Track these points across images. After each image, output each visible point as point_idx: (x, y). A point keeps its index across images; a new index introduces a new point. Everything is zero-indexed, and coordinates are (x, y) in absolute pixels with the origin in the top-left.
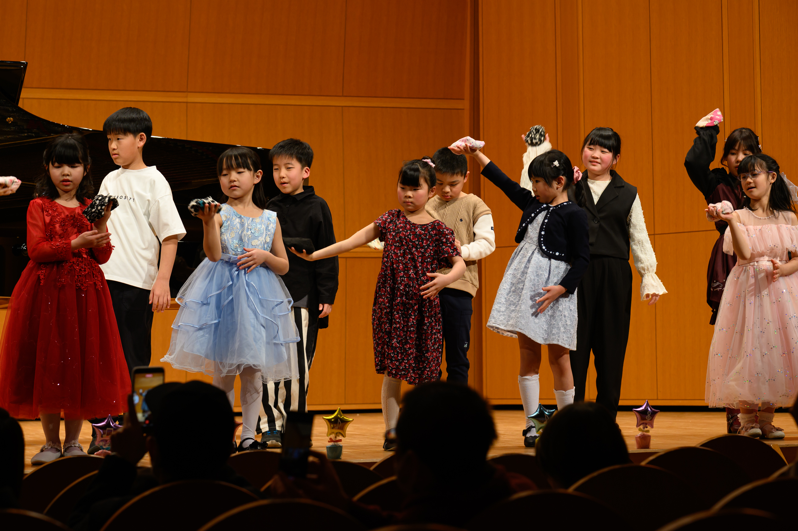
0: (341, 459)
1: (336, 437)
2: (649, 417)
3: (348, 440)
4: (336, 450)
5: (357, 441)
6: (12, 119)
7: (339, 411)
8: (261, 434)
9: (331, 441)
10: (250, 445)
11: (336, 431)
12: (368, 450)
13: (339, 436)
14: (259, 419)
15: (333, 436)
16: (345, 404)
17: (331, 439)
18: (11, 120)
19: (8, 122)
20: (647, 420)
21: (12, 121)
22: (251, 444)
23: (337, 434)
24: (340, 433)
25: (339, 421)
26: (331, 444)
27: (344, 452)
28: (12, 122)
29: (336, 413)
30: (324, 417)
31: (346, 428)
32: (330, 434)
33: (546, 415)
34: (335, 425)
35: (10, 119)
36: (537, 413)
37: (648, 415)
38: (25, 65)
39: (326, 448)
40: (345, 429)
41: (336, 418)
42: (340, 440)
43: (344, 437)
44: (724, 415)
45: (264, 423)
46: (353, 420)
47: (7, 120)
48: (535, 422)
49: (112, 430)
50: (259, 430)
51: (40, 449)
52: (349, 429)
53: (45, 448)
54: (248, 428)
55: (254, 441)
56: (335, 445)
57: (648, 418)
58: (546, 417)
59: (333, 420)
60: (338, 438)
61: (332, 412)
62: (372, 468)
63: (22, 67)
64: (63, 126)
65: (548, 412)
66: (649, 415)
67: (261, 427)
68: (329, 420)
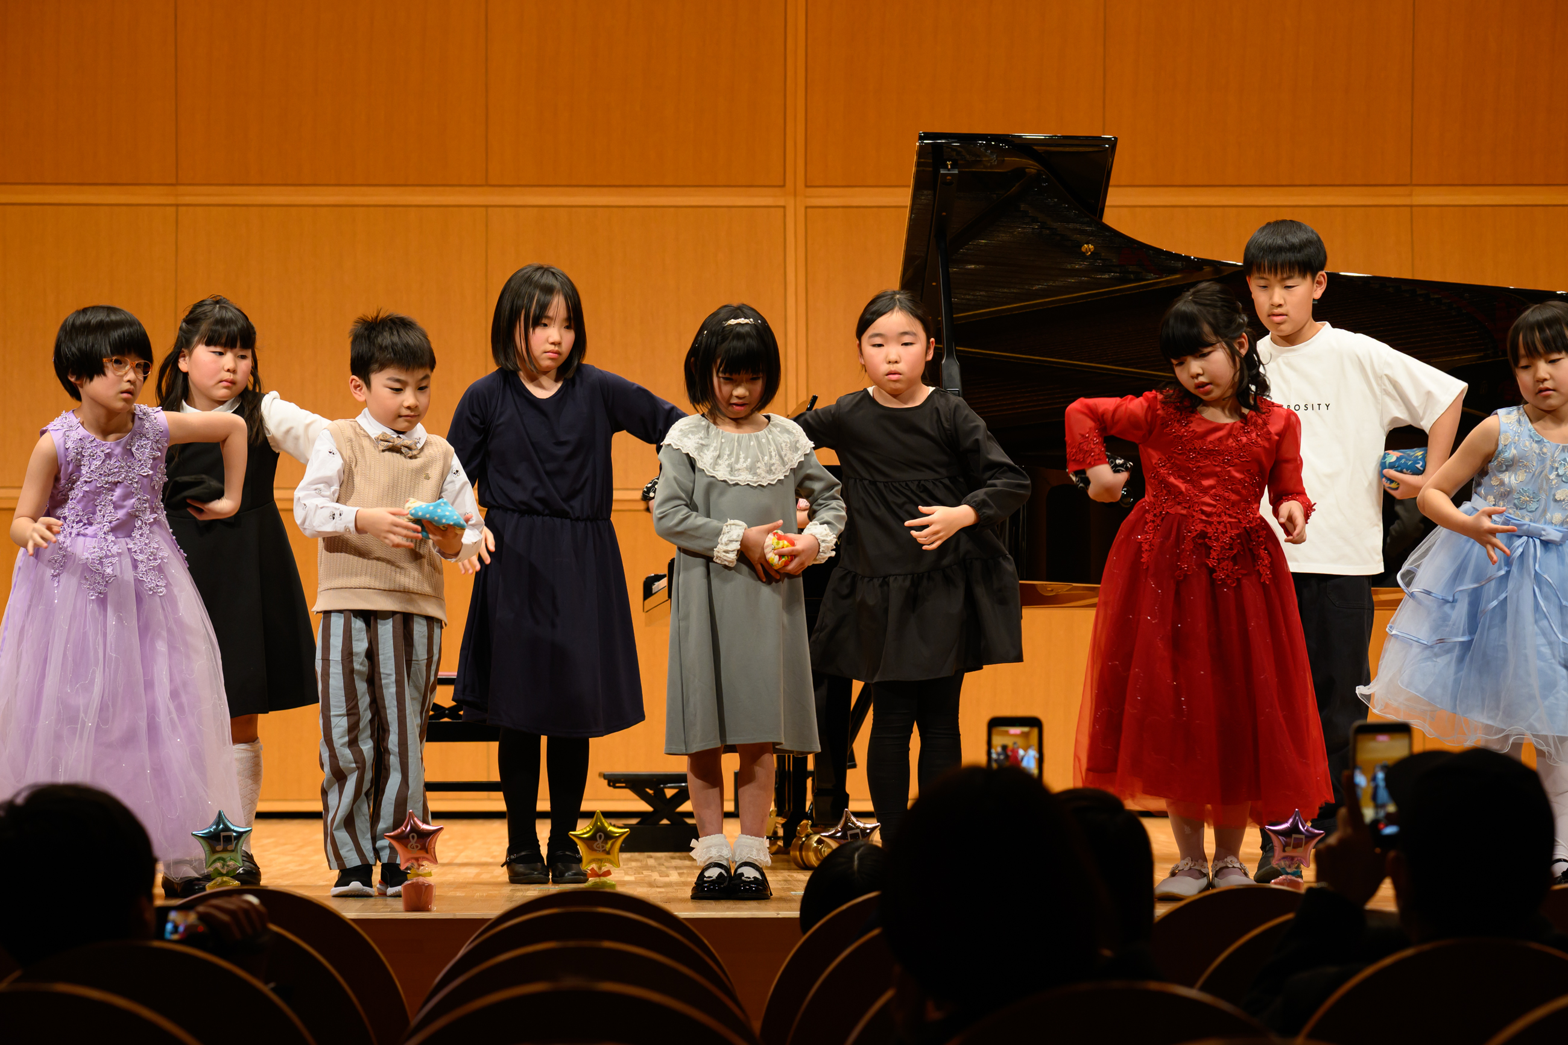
6: (1092, 247)
18: (1090, 249)
19: (1084, 254)
21: (1092, 250)
28: (1092, 253)
35: (1088, 248)
38: (1113, 143)
47: (1083, 249)
49: (1302, 839)
51: (1169, 871)
53: (1179, 869)
54: (1558, 841)
63: (1107, 146)
64: (1187, 258)
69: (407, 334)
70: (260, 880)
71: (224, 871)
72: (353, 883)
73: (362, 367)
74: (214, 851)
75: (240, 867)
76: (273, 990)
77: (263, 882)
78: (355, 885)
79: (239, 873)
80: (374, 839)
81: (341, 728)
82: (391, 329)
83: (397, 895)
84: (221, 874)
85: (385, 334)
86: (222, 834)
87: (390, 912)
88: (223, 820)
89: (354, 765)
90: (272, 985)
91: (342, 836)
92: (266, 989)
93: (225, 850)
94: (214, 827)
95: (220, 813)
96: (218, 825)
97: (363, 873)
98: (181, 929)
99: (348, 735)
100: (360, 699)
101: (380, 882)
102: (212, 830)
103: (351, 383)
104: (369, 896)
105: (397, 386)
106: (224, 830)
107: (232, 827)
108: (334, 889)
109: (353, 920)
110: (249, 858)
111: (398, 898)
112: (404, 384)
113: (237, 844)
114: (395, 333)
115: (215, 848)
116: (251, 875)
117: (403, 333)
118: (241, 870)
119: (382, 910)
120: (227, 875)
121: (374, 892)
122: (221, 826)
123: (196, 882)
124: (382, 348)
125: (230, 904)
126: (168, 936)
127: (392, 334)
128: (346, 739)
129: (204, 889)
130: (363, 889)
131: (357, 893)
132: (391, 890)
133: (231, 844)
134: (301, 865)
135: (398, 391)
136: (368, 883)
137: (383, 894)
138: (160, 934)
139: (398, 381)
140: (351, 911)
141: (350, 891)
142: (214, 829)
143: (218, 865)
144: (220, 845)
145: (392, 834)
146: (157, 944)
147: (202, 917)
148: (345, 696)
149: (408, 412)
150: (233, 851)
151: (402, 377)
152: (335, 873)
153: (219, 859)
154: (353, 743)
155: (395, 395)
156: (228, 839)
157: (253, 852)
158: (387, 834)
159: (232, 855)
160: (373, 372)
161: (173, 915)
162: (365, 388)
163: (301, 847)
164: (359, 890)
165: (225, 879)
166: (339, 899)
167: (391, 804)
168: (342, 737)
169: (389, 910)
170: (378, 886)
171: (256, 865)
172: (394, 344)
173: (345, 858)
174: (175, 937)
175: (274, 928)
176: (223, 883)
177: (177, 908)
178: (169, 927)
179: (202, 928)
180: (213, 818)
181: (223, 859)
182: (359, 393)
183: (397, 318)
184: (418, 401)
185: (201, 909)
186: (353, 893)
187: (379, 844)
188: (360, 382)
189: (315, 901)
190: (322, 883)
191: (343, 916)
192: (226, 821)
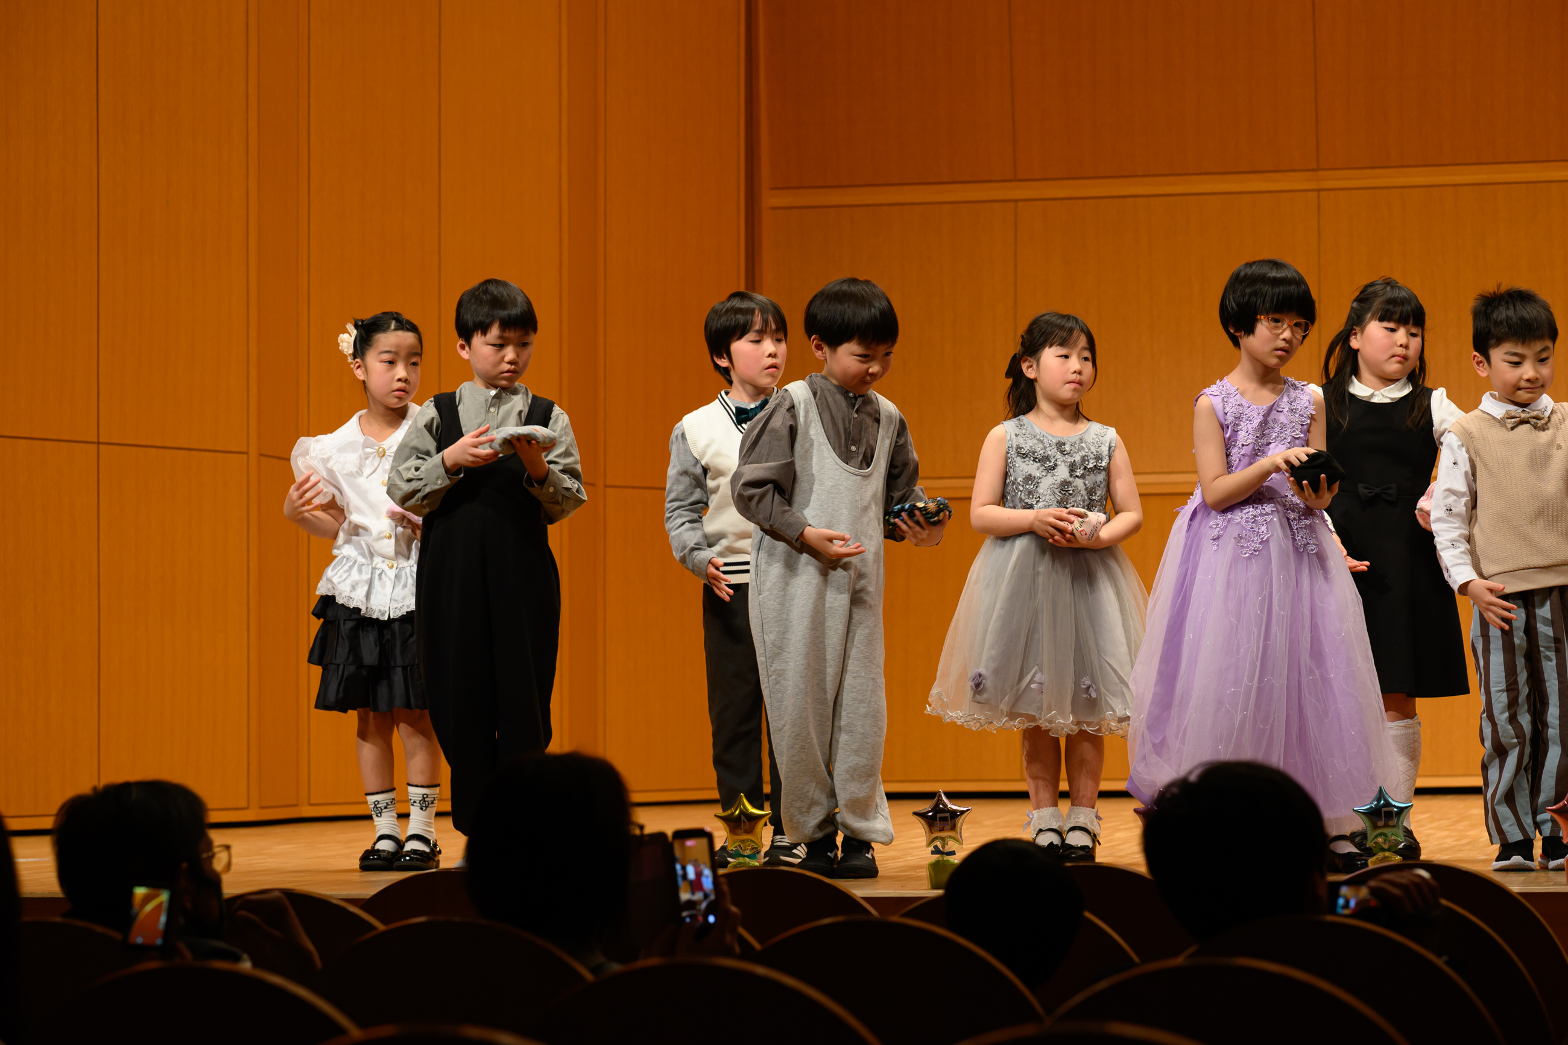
69: (1523, 307)
70: (1420, 855)
71: (1386, 847)
72: (1514, 857)
73: (1483, 343)
74: (1375, 827)
75: (1402, 843)
76: (1446, 963)
77: (1422, 857)
78: (1517, 859)
79: (1400, 849)
80: (1534, 814)
81: (1502, 704)
82: (1507, 303)
83: (1559, 869)
84: (1383, 850)
85: (1501, 308)
86: (1384, 810)
87: (1553, 885)
88: (1384, 795)
89: (1515, 740)
90: (1445, 958)
91: (1504, 811)
92: (1440, 962)
93: (1386, 826)
94: (1375, 803)
95: (1381, 789)
96: (1379, 801)
97: (1524, 847)
98: (1352, 903)
99: (1508, 710)
100: (1520, 674)
101: (1541, 856)
102: (1373, 805)
103: (1474, 359)
104: (1530, 870)
105: (1515, 359)
106: (1385, 806)
107: (1393, 803)
108: (1495, 863)
109: (1521, 894)
110: (1409, 833)
111: (1560, 872)
112: (1523, 357)
113: (1398, 819)
114: (1511, 307)
115: (1376, 824)
116: (1412, 849)
117: (1519, 306)
118: (1401, 846)
119: (1545, 884)
120: (1389, 850)
121: (1536, 866)
122: (1382, 802)
123: (1358, 858)
124: (1498, 323)
125: (1402, 878)
126: (1340, 911)
127: (1508, 308)
128: (1507, 714)
129: (1366, 865)
130: (1525, 863)
131: (1518, 867)
132: (1553, 864)
133: (1392, 820)
134: (1458, 840)
135: (1517, 364)
136: (1529, 857)
137: (1545, 868)
138: (1332, 908)
139: (1515, 354)
140: (1515, 885)
141: (1511, 865)
142: (1375, 805)
143: (1380, 840)
144: (1382, 820)
145: (1554, 807)
146: (1330, 918)
147: (1373, 891)
148: (1505, 672)
149: (1528, 385)
150: (1394, 826)
151: (1519, 350)
152: (1496, 849)
153: (1381, 834)
154: (1513, 719)
155: (1513, 368)
156: (1389, 815)
157: (1412, 827)
158: (1549, 808)
159: (1394, 830)
160: (1491, 347)
161: (1344, 890)
162: (1486, 365)
163: (1457, 822)
164: (1520, 864)
165: (1387, 854)
166: (1500, 873)
167: (1552, 777)
168: (1502, 712)
169: (1552, 883)
170: (1539, 859)
171: (1415, 840)
172: (1508, 318)
173: (1508, 832)
174: (1346, 912)
175: (1444, 902)
176: (1385, 858)
177: (1347, 883)
178: (1341, 901)
179: (1374, 903)
180: (1374, 794)
181: (1385, 835)
182: (1481, 369)
183: (1515, 292)
184: (1539, 373)
185: (1373, 883)
186: (1515, 868)
187: (1540, 818)
188: (1481, 358)
189: (1481, 875)
190: (1482, 857)
191: (1509, 889)
192: (1387, 796)
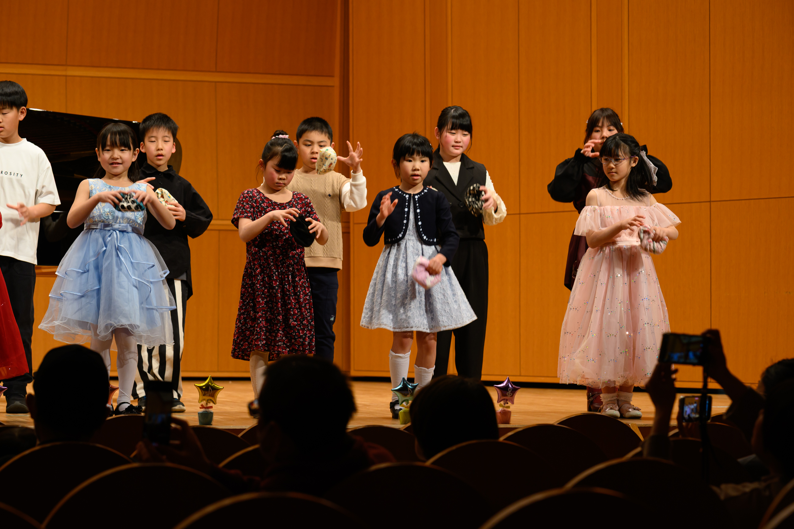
0: (212, 425)
1: (207, 404)
2: (510, 393)
3: (219, 407)
4: (206, 416)
5: (228, 408)
7: (210, 379)
8: (137, 399)
9: (202, 407)
10: (126, 409)
11: (207, 398)
12: (239, 417)
13: (210, 403)
14: (135, 385)
15: (204, 403)
16: (218, 371)
17: (202, 405)
20: (508, 396)
22: (127, 407)
23: (208, 401)
24: (211, 400)
25: (210, 388)
26: (202, 410)
27: (214, 418)
29: (207, 381)
30: (196, 384)
31: (216, 395)
32: (202, 401)
33: (409, 389)
34: (206, 392)
36: (400, 386)
37: (508, 391)
39: (197, 414)
40: (216, 397)
41: (207, 386)
42: (211, 407)
43: (215, 404)
44: (585, 392)
45: (140, 389)
46: (223, 388)
48: (399, 395)
50: (135, 394)
52: (220, 396)
54: (124, 394)
55: (129, 405)
56: (206, 411)
57: (509, 395)
58: (410, 390)
59: (204, 387)
60: (209, 405)
61: (204, 379)
62: (240, 436)
65: (411, 386)
66: (510, 392)
67: (138, 392)
68: (201, 388)
